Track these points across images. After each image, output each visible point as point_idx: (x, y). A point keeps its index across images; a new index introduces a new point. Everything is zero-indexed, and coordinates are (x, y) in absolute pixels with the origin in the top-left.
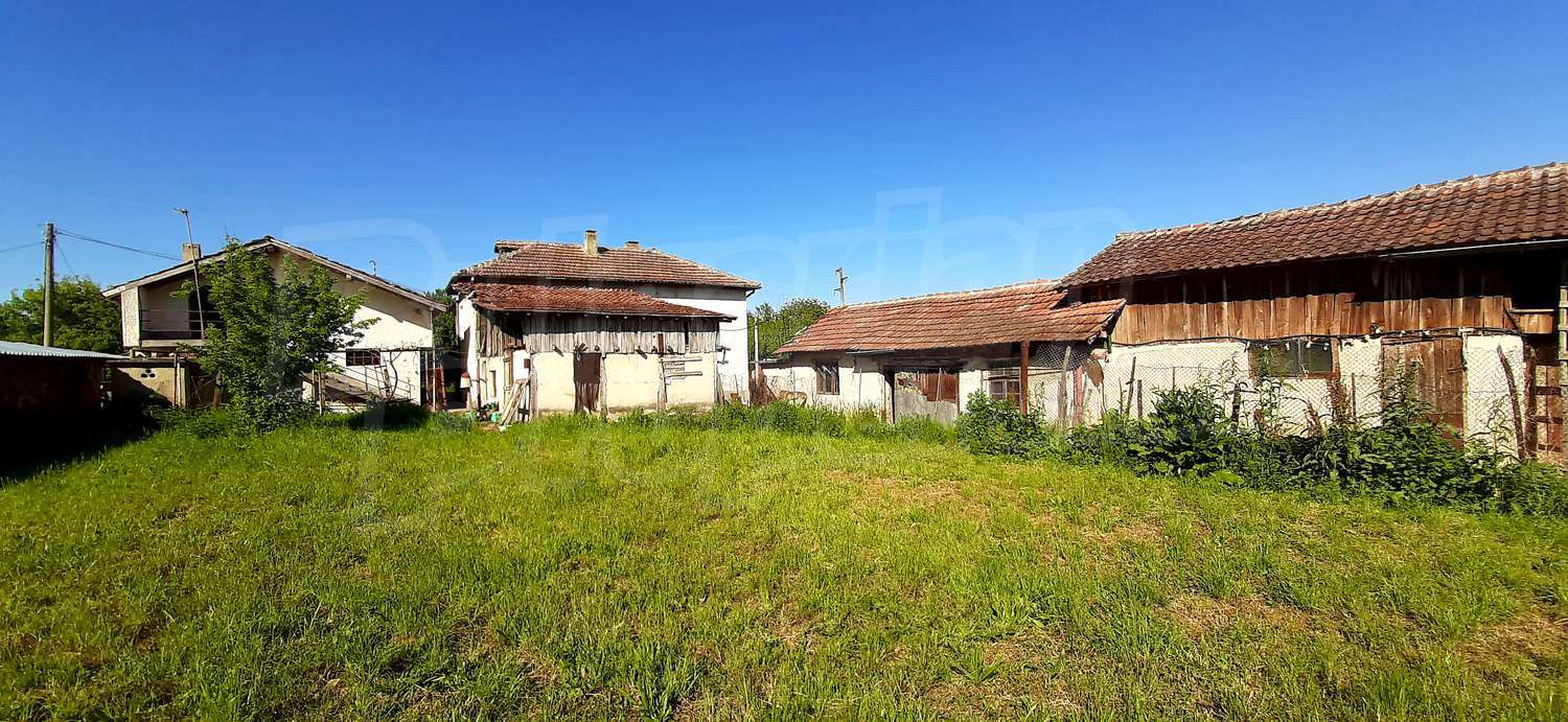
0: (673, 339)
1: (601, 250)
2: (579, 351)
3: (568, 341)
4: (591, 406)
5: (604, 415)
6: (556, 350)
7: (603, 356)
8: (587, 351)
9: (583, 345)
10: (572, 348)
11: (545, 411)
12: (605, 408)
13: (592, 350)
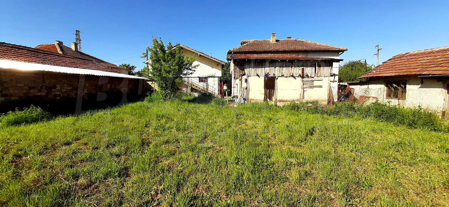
0: (309, 71)
1: (277, 41)
2: (266, 75)
3: (262, 71)
4: (270, 99)
5: (276, 102)
6: (258, 75)
7: (277, 78)
8: (270, 76)
9: (268, 73)
10: (264, 74)
11: (253, 100)
12: (276, 101)
13: (272, 75)
